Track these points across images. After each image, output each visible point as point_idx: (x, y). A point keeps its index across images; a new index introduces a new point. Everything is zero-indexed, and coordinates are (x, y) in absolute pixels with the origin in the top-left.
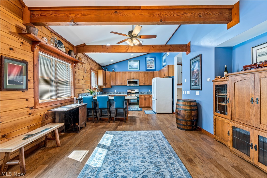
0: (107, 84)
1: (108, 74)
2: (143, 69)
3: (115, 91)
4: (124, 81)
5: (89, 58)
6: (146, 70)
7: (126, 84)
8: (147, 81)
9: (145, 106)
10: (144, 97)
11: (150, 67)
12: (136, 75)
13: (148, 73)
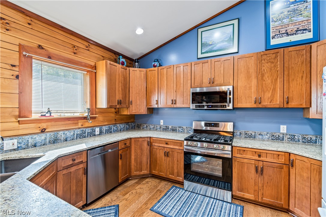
1: (138, 76)
3: (162, 123)
4: (182, 95)
9: (260, 198)
10: (257, 158)
11: (287, 33)
12: (222, 72)
13: (276, 57)
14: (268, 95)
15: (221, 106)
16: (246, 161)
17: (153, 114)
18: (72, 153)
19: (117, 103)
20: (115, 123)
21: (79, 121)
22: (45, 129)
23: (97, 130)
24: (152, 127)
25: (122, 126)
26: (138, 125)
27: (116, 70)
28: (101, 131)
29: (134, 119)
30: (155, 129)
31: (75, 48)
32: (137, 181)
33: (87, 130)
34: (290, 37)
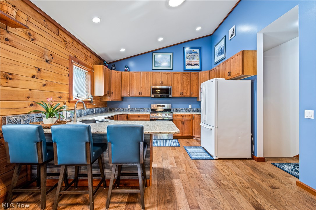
0: (113, 93)
1: (117, 76)
2: (179, 68)
3: (129, 106)
4: (146, 90)
5: (61, 30)
6: (185, 70)
7: (149, 93)
8: (187, 89)
9: (183, 134)
10: (182, 118)
11: (191, 65)
12: (167, 79)
13: (188, 75)
14: (185, 91)
15: (167, 96)
16: (178, 120)
20: (100, 107)
24: (122, 110)
26: (111, 109)
29: (107, 105)
30: (124, 111)
31: (86, 57)
33: (91, 110)
34: (192, 67)
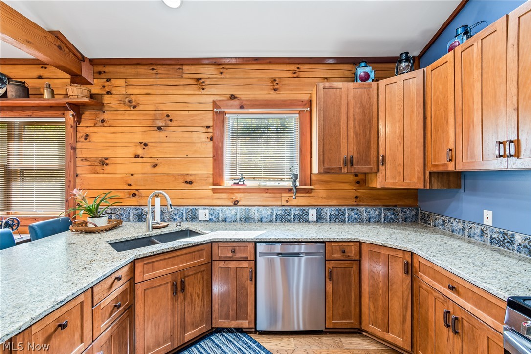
0: (387, 161)
1: (402, 92)
17: (462, 190)
18: (231, 241)
19: (343, 164)
20: (356, 204)
21: (283, 194)
22: (238, 202)
23: (312, 214)
24: (458, 226)
25: (374, 213)
26: (424, 214)
27: (341, 96)
28: (320, 215)
29: (416, 200)
30: (466, 233)
31: (276, 82)
32: (374, 348)
33: (292, 210)
